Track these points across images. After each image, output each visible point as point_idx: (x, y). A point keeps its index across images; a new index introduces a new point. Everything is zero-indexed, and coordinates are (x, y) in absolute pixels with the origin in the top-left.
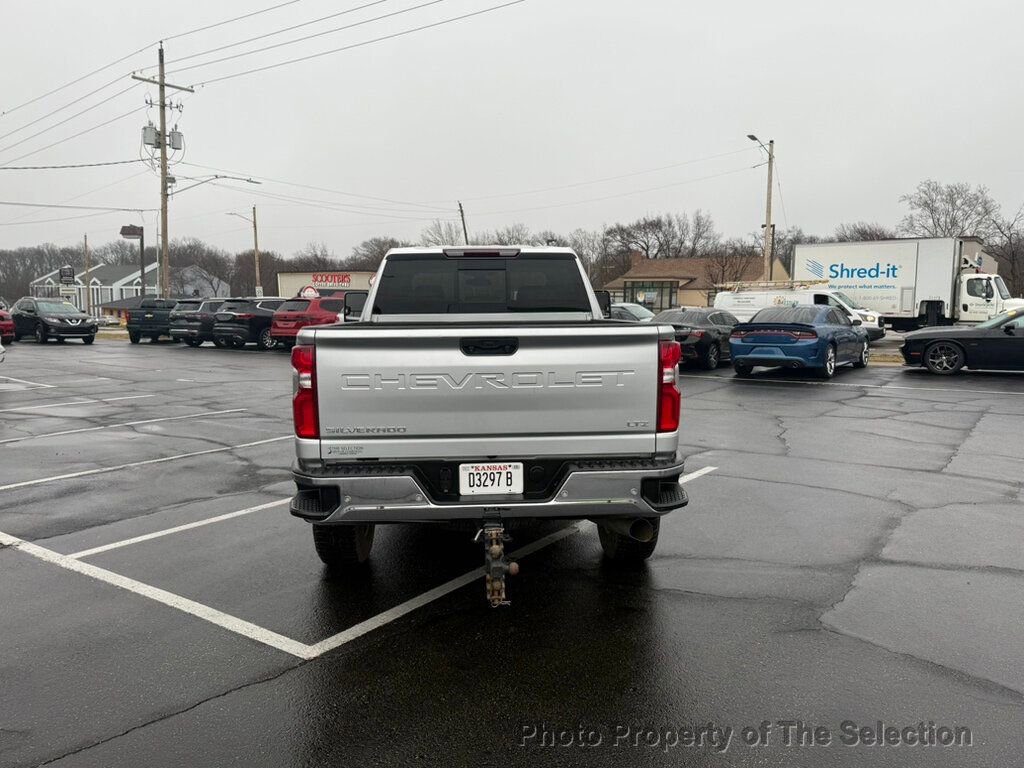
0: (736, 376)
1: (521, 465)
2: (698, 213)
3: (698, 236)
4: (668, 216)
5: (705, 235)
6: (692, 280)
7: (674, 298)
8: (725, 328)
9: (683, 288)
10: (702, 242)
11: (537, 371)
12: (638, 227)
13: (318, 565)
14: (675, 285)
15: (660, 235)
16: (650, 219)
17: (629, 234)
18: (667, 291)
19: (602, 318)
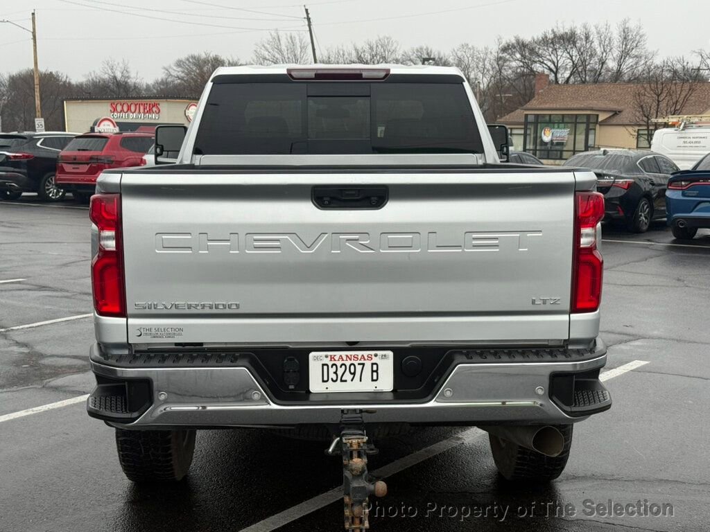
0: (674, 242)
1: (390, 354)
2: (625, 22)
3: (625, 54)
4: (585, 27)
5: (634, 52)
6: (616, 113)
7: (591, 137)
8: (661, 178)
9: (604, 123)
10: (630, 62)
11: (412, 230)
12: (545, 41)
13: (121, 483)
14: (592, 120)
15: (574, 52)
16: (561, 31)
17: (532, 51)
18: (582, 128)
19: (498, 161)
